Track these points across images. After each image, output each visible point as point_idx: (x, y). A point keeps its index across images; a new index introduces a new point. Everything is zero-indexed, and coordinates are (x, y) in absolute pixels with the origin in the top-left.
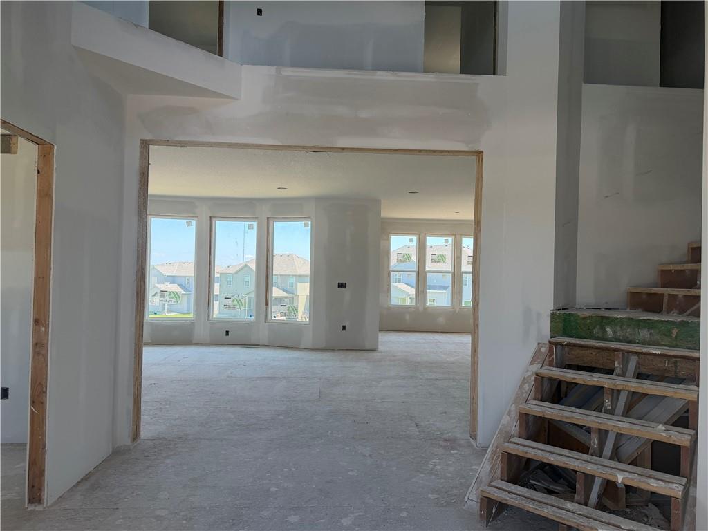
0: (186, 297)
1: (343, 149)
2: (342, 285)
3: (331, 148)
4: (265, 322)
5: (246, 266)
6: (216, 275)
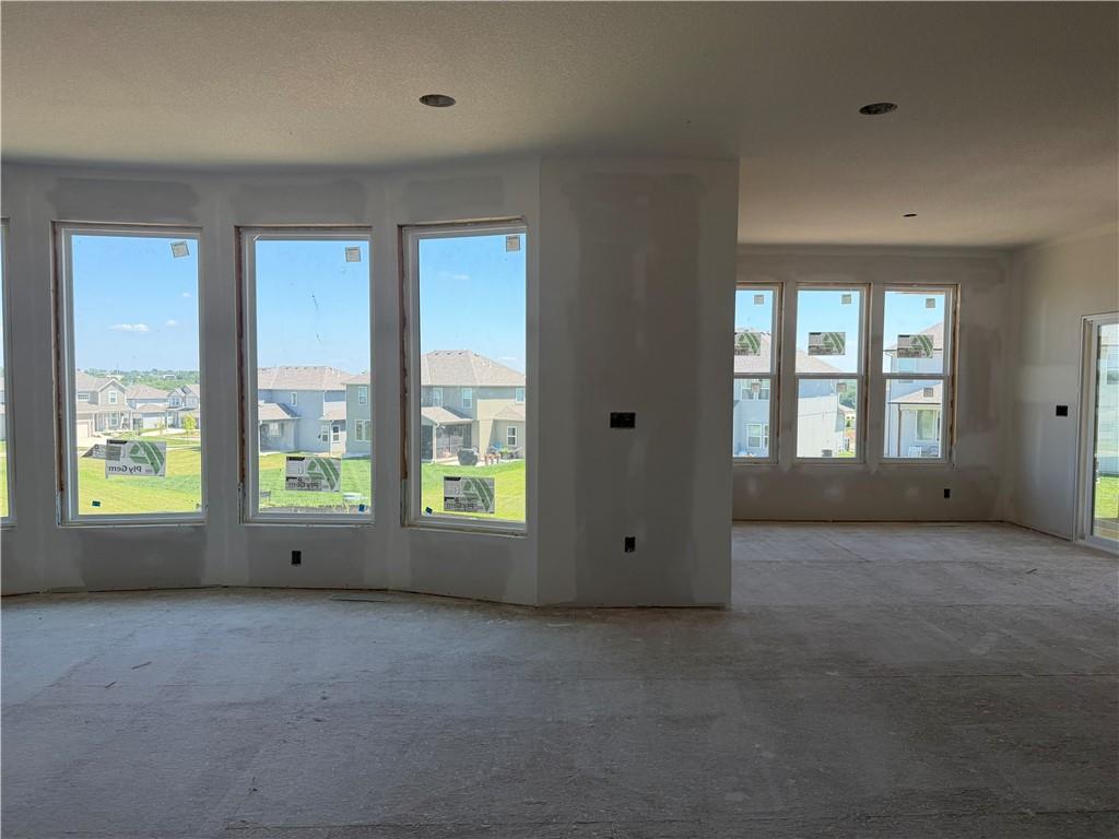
2: (622, 421)
4: (403, 525)
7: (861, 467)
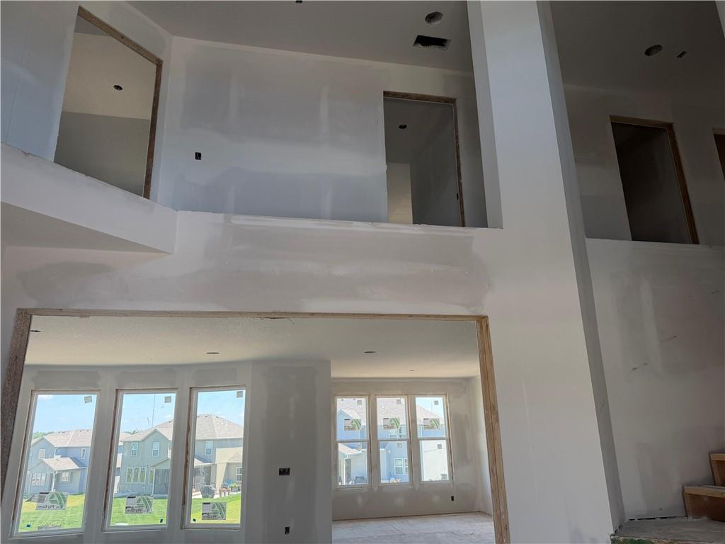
0: (79, 473)
1: (312, 314)
2: (284, 472)
3: (296, 313)
4: (181, 528)
5: (155, 431)
6: (120, 444)
7: (411, 487)
